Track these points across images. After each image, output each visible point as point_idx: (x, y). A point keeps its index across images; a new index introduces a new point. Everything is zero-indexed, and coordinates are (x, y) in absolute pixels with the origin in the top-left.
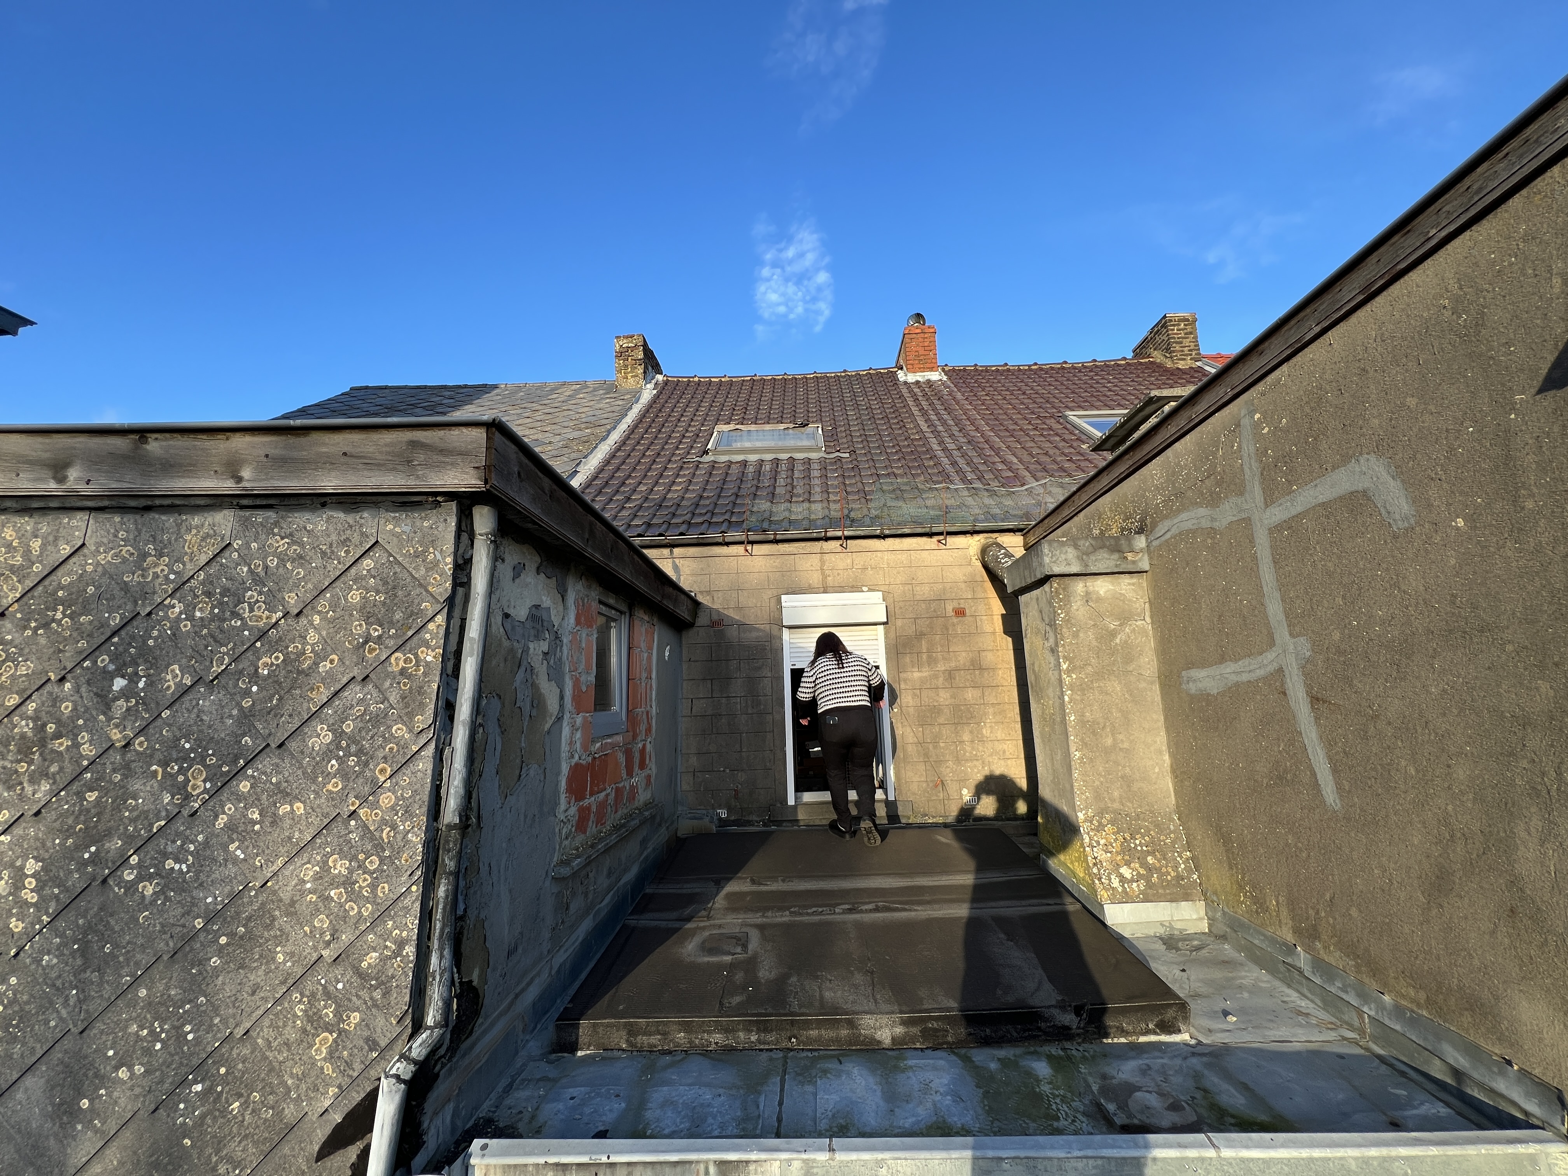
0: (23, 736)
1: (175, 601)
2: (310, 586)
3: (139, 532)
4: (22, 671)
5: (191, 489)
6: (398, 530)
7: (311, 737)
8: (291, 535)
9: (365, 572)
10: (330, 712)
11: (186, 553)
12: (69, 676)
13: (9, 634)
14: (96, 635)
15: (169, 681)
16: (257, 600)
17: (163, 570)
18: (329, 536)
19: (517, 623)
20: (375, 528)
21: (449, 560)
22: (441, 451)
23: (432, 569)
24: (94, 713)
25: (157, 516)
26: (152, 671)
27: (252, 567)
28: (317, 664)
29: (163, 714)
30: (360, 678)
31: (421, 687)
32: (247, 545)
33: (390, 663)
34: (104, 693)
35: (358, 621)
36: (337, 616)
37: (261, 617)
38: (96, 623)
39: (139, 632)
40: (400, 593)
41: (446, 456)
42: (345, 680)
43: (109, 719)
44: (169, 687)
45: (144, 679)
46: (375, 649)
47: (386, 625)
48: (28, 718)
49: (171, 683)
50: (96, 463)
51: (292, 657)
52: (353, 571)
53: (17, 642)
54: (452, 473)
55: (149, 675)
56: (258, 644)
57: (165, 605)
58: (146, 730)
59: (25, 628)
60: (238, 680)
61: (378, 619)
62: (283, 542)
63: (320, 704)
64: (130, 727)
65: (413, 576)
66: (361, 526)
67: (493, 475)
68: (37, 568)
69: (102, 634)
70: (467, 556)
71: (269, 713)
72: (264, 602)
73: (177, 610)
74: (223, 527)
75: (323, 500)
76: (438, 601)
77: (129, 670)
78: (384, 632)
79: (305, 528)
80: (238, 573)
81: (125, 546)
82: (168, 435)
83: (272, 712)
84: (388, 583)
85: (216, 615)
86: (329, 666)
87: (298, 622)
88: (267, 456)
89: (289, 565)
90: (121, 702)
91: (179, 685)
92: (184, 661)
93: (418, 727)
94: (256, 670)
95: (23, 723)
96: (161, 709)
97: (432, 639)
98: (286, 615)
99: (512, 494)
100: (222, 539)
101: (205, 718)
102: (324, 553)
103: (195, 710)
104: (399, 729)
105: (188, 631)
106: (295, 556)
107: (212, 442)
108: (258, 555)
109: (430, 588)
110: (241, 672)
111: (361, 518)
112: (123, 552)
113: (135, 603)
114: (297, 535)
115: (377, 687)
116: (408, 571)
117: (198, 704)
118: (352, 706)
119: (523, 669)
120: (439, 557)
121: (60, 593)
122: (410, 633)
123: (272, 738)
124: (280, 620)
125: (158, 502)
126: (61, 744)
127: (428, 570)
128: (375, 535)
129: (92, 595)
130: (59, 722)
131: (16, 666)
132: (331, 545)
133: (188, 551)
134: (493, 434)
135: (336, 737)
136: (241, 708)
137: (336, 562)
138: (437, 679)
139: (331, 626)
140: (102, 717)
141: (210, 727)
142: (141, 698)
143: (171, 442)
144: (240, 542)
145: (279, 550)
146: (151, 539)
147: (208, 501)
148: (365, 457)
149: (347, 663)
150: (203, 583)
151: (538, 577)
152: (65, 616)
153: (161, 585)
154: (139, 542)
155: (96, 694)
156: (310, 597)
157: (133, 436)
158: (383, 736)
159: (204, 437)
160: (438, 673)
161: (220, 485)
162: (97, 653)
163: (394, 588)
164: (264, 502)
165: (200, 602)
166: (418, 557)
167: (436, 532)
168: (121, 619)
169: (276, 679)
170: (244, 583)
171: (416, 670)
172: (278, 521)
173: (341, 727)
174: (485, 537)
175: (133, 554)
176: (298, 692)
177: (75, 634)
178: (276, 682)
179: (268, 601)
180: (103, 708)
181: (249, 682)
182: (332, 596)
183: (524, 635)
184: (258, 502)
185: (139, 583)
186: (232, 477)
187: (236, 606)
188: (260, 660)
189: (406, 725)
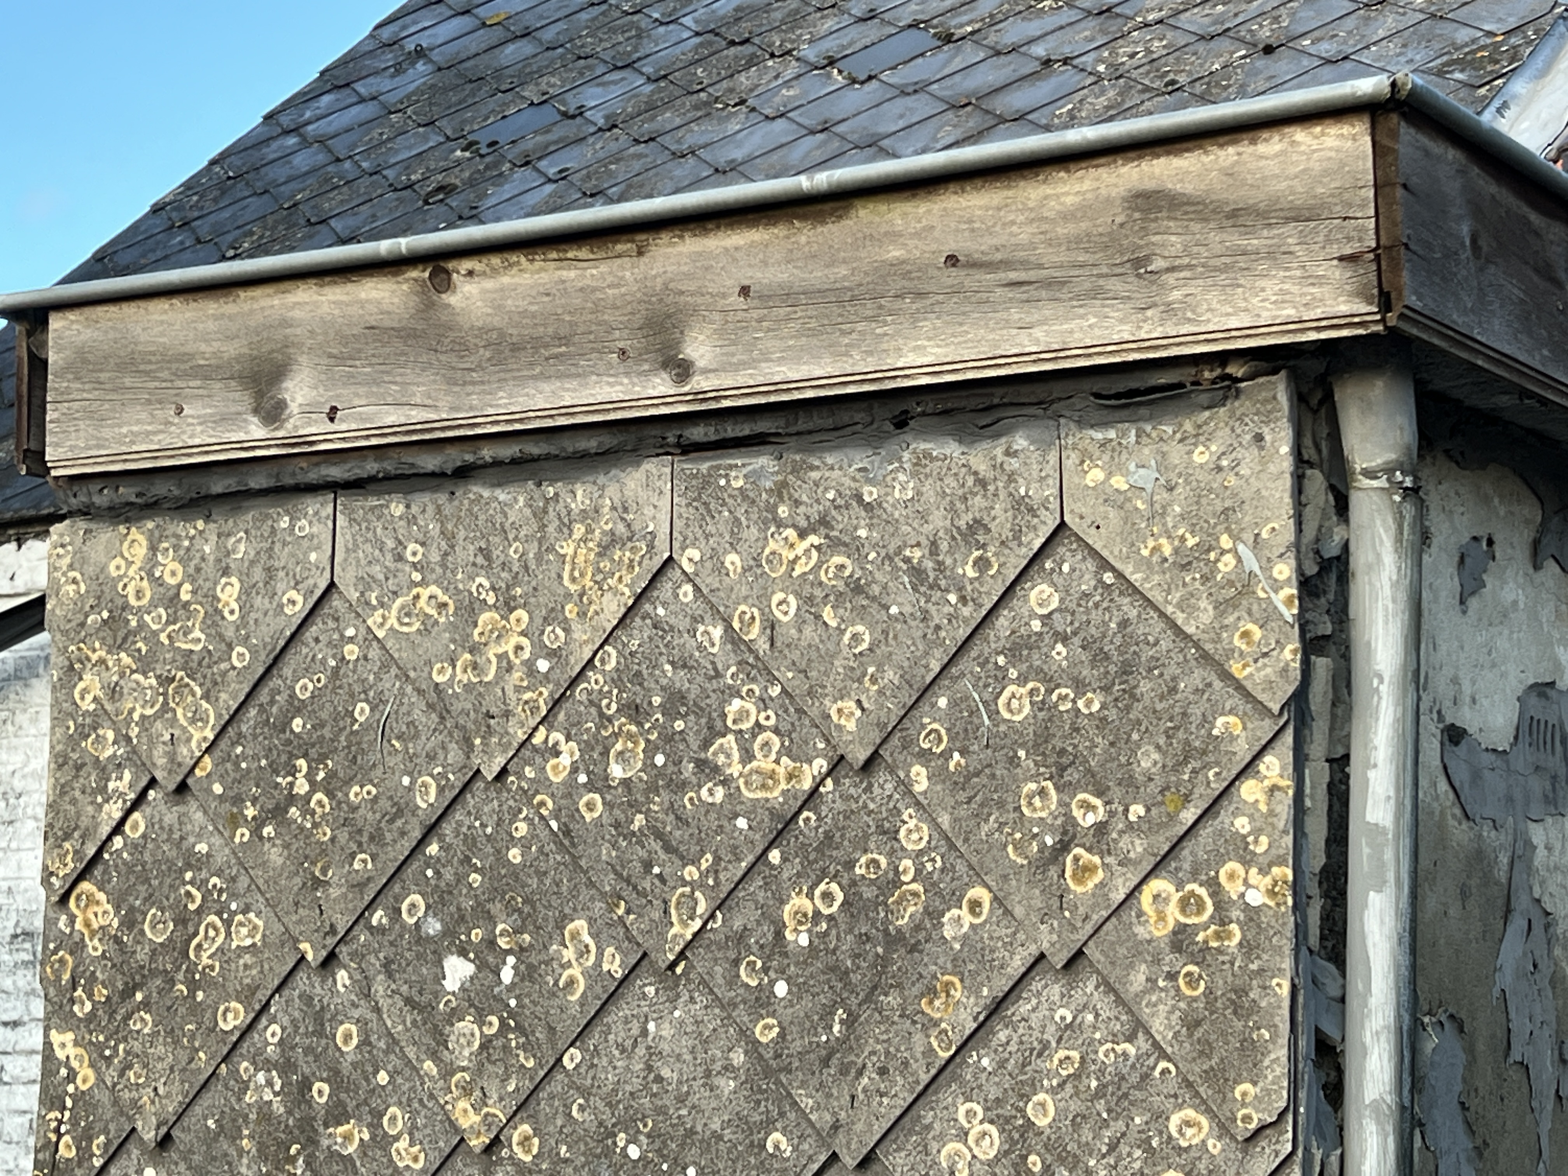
0: (264, 1110)
1: (557, 736)
2: (890, 675)
3: (450, 538)
4: (242, 938)
5: (568, 410)
6: (1119, 482)
7: (942, 1139)
8: (824, 522)
9: (1036, 625)
10: (985, 1062)
11: (568, 595)
12: (344, 952)
13: (199, 837)
14: (389, 837)
15: (569, 964)
16: (757, 724)
17: (519, 648)
18: (923, 517)
19: (1488, 759)
20: (1053, 482)
21: (1284, 570)
22: (1234, 214)
23: (1231, 604)
24: (411, 1052)
25: (486, 493)
26: (527, 937)
27: (736, 625)
28: (934, 915)
29: (566, 1060)
30: (1059, 960)
31: (1241, 992)
32: (715, 559)
33: (1140, 914)
34: (424, 999)
35: (1035, 778)
36: (975, 765)
37: (772, 775)
38: (384, 804)
39: (483, 826)
40: (1144, 687)
41: (1248, 230)
42: (1017, 964)
43: (448, 1072)
44: (571, 982)
45: (511, 960)
46: (1090, 869)
47: (1116, 793)
48: (268, 1065)
49: (575, 971)
50: (340, 359)
51: (869, 893)
52: (1003, 622)
53: (219, 859)
54: (1271, 286)
55: (522, 949)
56: (775, 856)
57: (535, 749)
58: (533, 1102)
59: (235, 820)
60: (736, 963)
61: (1089, 771)
62: (806, 544)
63: (957, 1040)
64: (495, 1097)
65: (1178, 631)
66: (1011, 478)
67: (1406, 277)
68: (240, 656)
69: (403, 833)
70: (1332, 550)
71: (825, 1062)
72: (776, 731)
73: (565, 760)
74: (649, 511)
75: (898, 407)
76: (1263, 710)
77: (477, 935)
78: (1111, 814)
79: (859, 498)
80: (700, 647)
81: (423, 583)
82: (496, 260)
83: (834, 1061)
84: (1107, 657)
85: (660, 772)
86: (968, 919)
87: (869, 789)
88: (745, 291)
89: (828, 614)
90: (466, 1025)
91: (595, 975)
92: (599, 906)
93: (1247, 1119)
94: (779, 935)
95: (261, 1077)
96: (561, 1046)
97: (1257, 832)
98: (838, 764)
99: (1458, 320)
100: (651, 546)
101: (666, 1073)
102: (917, 572)
103: (641, 1051)
104: (1188, 1124)
105: (598, 823)
106: (841, 585)
107: (604, 267)
108: (744, 590)
109: (1235, 668)
110: (741, 938)
111: (1008, 453)
112: (422, 603)
113: (467, 744)
114: (841, 520)
115: (1110, 989)
116: (1162, 614)
117: (644, 1032)
118: (1046, 1045)
119: (1518, 923)
120: (1251, 563)
121: (297, 724)
122: (1189, 816)
123: (841, 1138)
124: (822, 782)
125: (487, 453)
126: (348, 1137)
127: (1222, 607)
128: (1055, 505)
129: (366, 727)
130: (335, 1078)
131: (228, 924)
132: (934, 544)
133: (573, 588)
134: (1394, 135)
135: (1013, 1142)
136: (753, 1047)
137: (953, 598)
138: (1287, 964)
139: (962, 796)
140: (429, 1066)
141: (681, 1100)
142: (512, 1014)
143: (506, 280)
144: (696, 554)
145: (798, 571)
146: (480, 560)
147: (608, 440)
148: (1006, 264)
149: (1019, 911)
150: (617, 680)
151: (1540, 576)
152: (314, 786)
153: (518, 689)
154: (454, 572)
155: (408, 1001)
156: (893, 709)
157: (414, 274)
158: (1145, 1144)
159: (583, 253)
160: (1288, 947)
161: (638, 391)
162: (397, 888)
163: (1126, 670)
164: (745, 429)
165: (616, 735)
166: (1186, 567)
167: (1232, 481)
168: (441, 790)
169: (831, 959)
170: (718, 675)
171: (1218, 936)
172: (784, 484)
173: (1022, 1111)
174: (1382, 482)
175: (445, 605)
176: (892, 1000)
177: (343, 836)
178: (833, 969)
179: (784, 727)
180: (427, 1040)
181: (766, 970)
182: (953, 703)
183: (1510, 799)
184: (732, 430)
185: (469, 687)
186: (665, 365)
187: (706, 744)
188: (783, 902)
189: (1208, 1111)
